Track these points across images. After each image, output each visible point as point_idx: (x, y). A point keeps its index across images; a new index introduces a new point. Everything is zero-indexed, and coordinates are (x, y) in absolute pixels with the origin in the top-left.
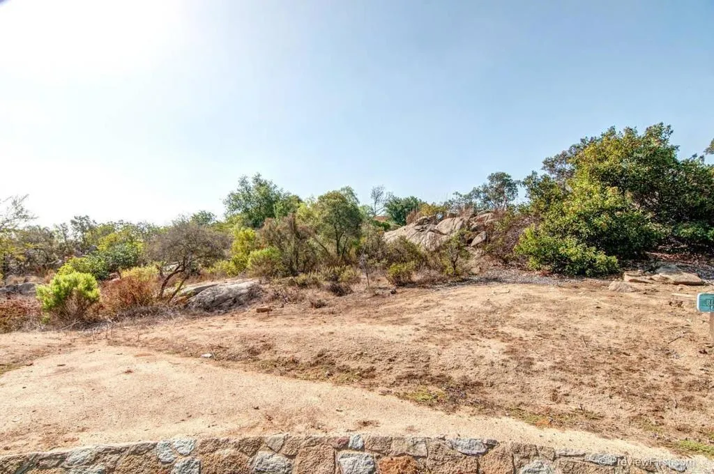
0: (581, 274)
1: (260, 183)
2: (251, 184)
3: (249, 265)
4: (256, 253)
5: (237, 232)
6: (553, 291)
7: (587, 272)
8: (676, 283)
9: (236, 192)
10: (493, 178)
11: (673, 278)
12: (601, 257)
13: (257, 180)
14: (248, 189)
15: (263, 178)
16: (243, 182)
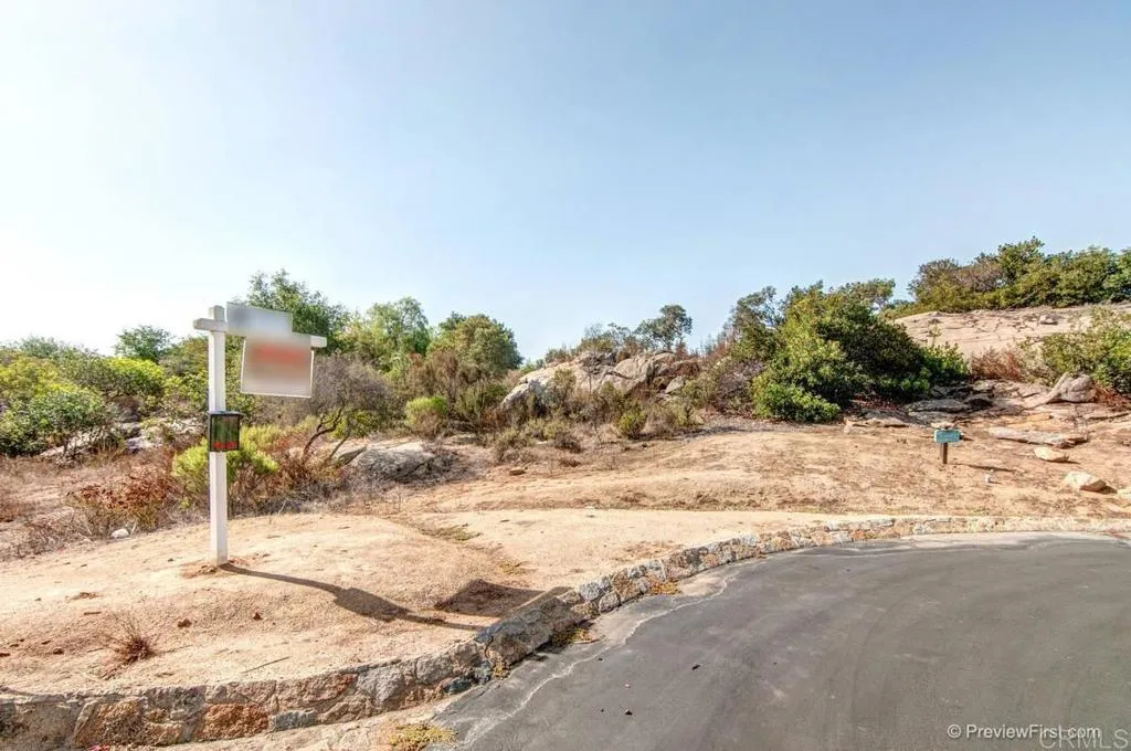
0: (810, 420)
1: (285, 287)
6: (781, 438)
7: (816, 419)
8: (887, 426)
10: (667, 310)
11: (884, 422)
12: (826, 405)
13: (278, 281)
15: (290, 280)
16: (259, 284)
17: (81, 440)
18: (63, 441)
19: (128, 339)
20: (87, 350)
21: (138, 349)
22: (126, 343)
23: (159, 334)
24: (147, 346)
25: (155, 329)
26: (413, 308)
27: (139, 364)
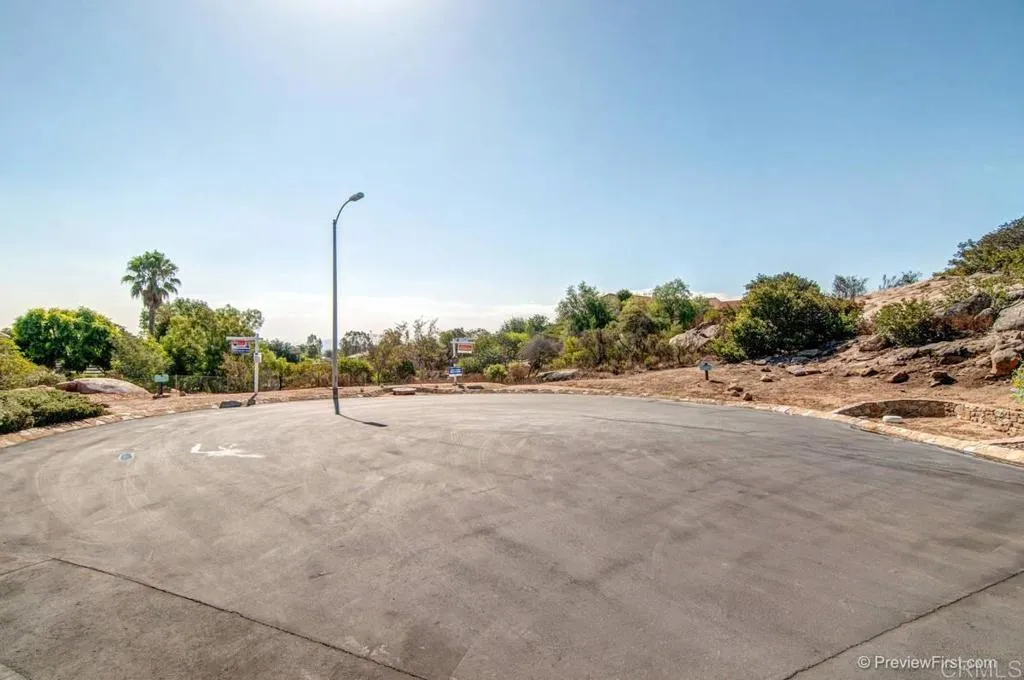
1: (586, 291)
2: (578, 292)
3: (573, 361)
4: (575, 354)
5: (567, 338)
9: (565, 300)
13: (582, 287)
14: (574, 296)
15: (588, 284)
16: (570, 291)
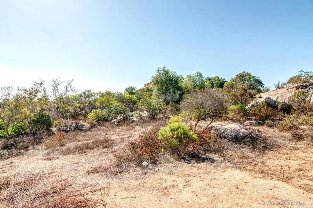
16: (158, 71)
17: (120, 117)
18: (116, 117)
19: (126, 89)
20: (120, 92)
21: (129, 92)
22: (126, 91)
23: (133, 88)
24: (131, 91)
25: (132, 87)
26: (200, 75)
27: (131, 96)
